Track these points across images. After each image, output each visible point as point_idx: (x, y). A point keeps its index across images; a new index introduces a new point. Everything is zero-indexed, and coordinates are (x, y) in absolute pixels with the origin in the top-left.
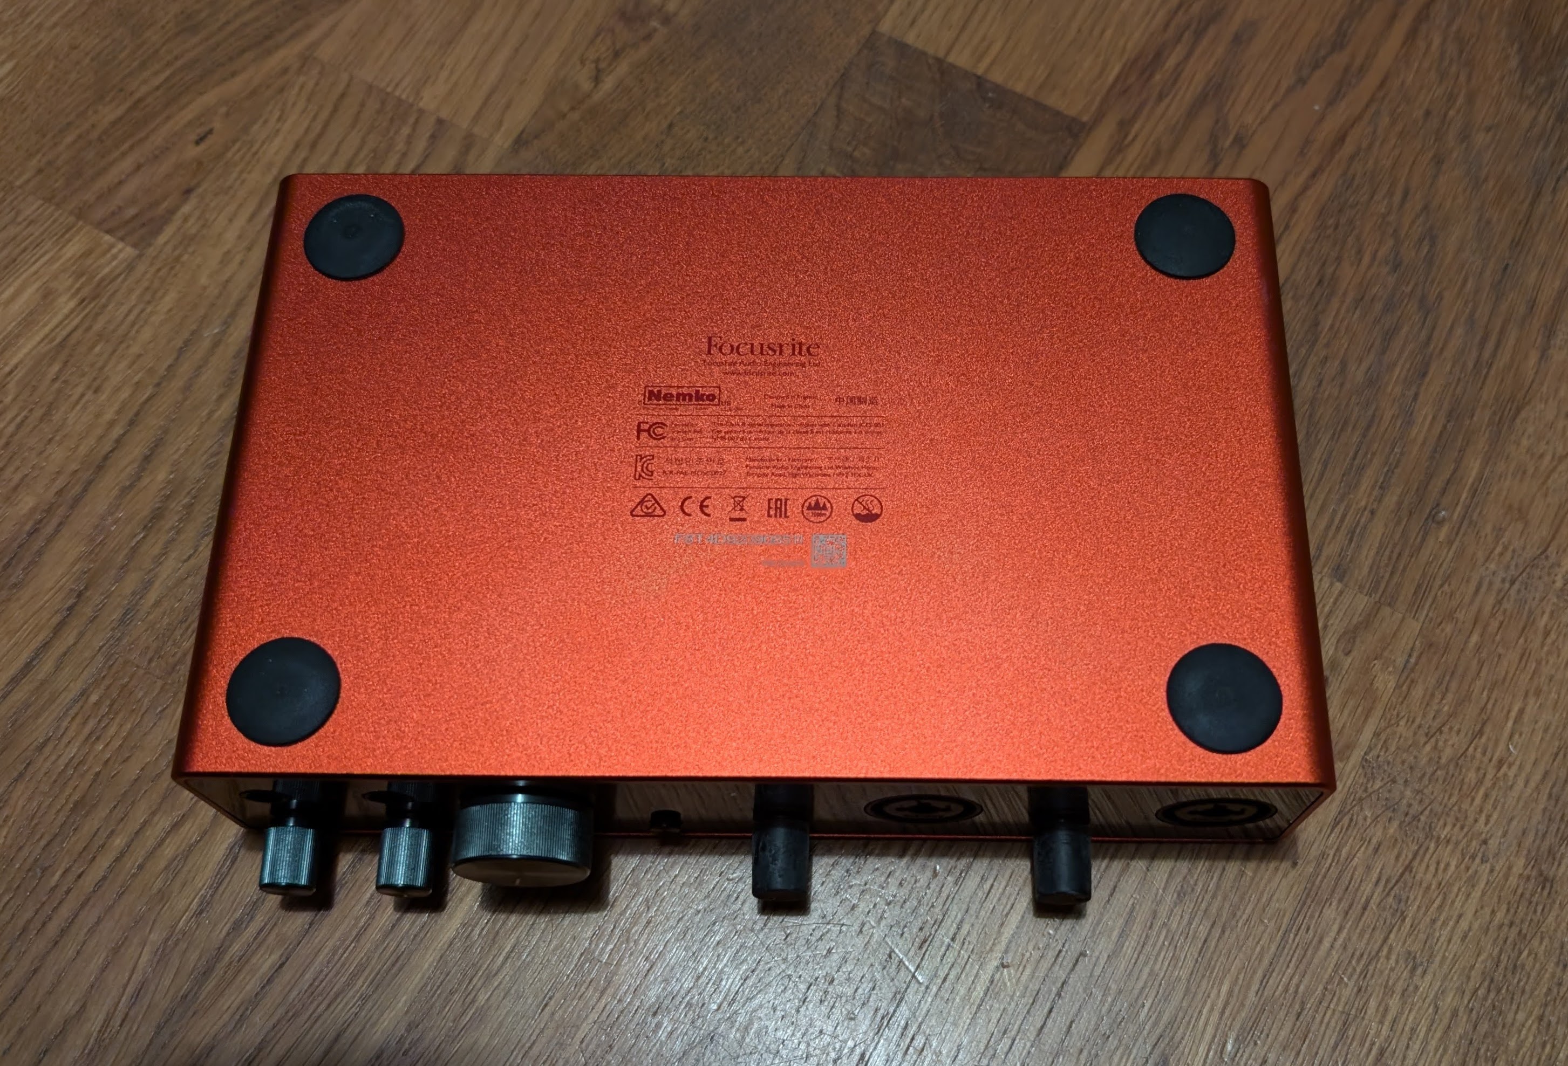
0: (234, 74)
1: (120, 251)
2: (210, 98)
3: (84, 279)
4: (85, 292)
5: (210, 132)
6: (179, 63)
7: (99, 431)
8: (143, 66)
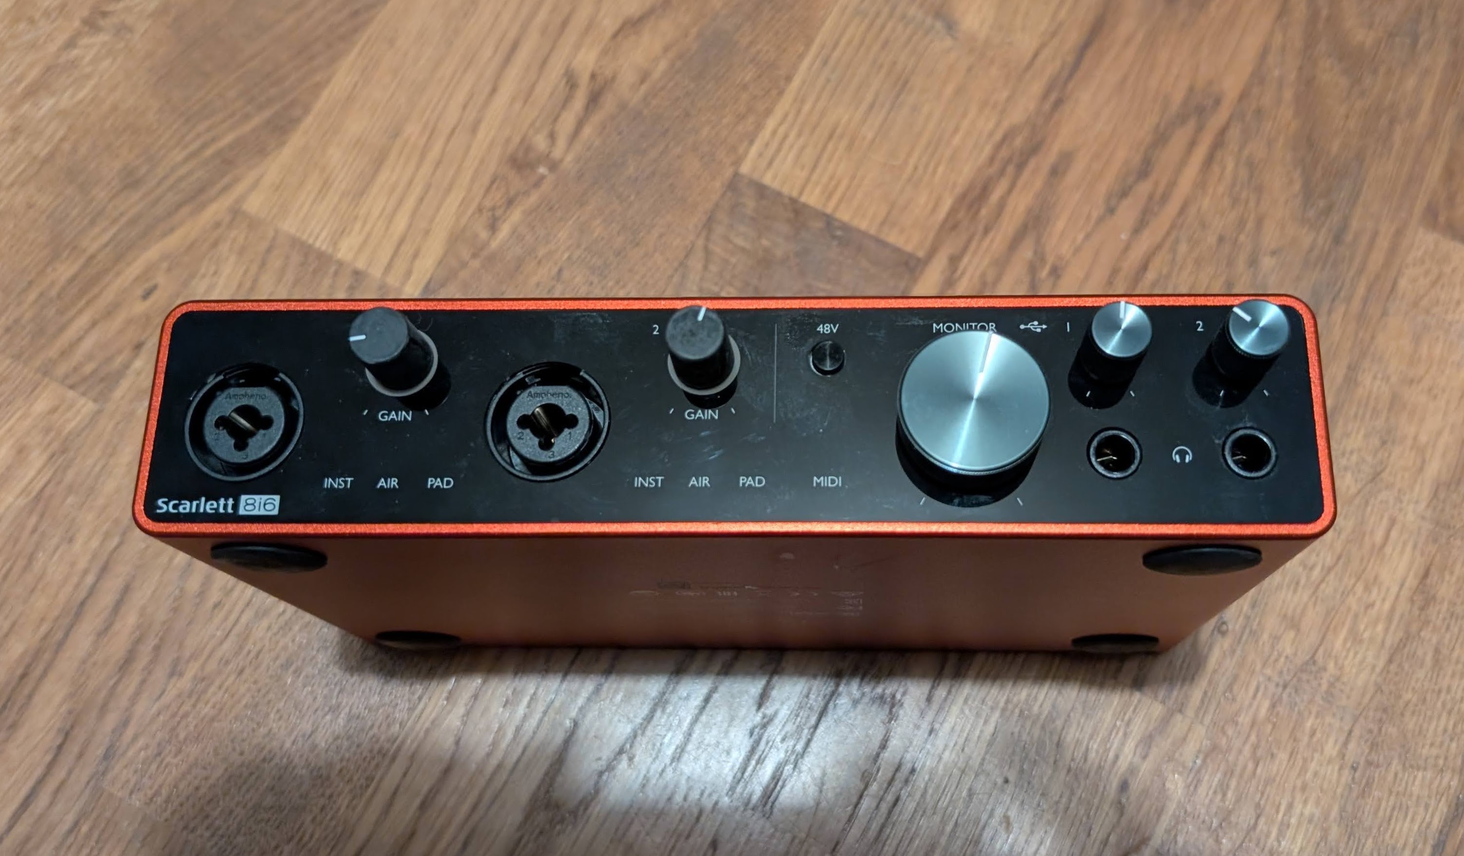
0: (172, 230)
1: (84, 406)
2: (152, 253)
3: (52, 434)
4: (55, 446)
5: (155, 287)
6: (124, 220)
7: (75, 579)
8: (93, 223)
